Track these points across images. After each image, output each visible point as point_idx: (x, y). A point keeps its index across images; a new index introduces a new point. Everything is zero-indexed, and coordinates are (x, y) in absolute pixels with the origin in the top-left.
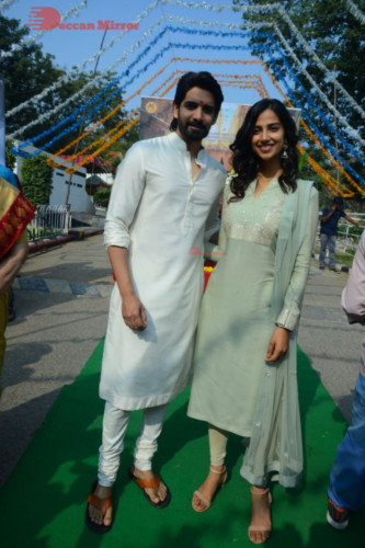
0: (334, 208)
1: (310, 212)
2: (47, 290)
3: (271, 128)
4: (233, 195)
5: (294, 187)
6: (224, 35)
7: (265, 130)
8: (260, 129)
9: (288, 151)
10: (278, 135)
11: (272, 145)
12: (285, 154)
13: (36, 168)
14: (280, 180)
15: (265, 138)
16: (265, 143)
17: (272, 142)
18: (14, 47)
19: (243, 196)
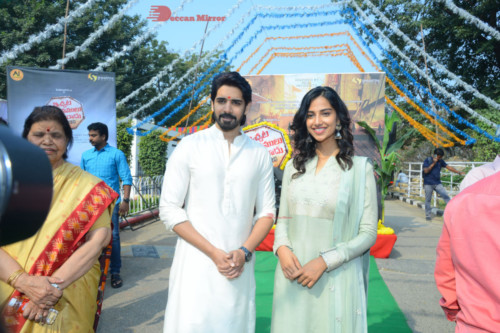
0: (435, 160)
1: (368, 185)
2: (157, 257)
3: (324, 113)
4: (296, 171)
5: (350, 163)
6: (308, 15)
7: (317, 114)
8: (314, 114)
9: (341, 132)
10: (330, 119)
11: (325, 128)
12: (339, 134)
13: (152, 143)
14: (338, 157)
15: (317, 122)
16: (318, 127)
17: (324, 126)
18: (125, 48)
19: (304, 171)
